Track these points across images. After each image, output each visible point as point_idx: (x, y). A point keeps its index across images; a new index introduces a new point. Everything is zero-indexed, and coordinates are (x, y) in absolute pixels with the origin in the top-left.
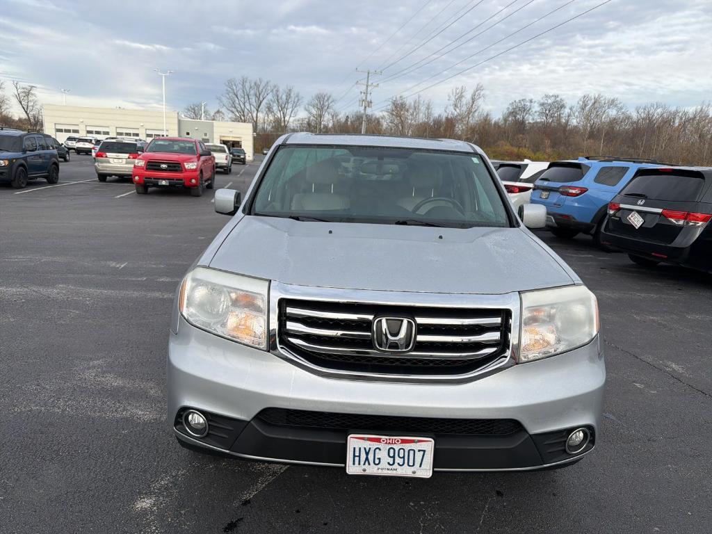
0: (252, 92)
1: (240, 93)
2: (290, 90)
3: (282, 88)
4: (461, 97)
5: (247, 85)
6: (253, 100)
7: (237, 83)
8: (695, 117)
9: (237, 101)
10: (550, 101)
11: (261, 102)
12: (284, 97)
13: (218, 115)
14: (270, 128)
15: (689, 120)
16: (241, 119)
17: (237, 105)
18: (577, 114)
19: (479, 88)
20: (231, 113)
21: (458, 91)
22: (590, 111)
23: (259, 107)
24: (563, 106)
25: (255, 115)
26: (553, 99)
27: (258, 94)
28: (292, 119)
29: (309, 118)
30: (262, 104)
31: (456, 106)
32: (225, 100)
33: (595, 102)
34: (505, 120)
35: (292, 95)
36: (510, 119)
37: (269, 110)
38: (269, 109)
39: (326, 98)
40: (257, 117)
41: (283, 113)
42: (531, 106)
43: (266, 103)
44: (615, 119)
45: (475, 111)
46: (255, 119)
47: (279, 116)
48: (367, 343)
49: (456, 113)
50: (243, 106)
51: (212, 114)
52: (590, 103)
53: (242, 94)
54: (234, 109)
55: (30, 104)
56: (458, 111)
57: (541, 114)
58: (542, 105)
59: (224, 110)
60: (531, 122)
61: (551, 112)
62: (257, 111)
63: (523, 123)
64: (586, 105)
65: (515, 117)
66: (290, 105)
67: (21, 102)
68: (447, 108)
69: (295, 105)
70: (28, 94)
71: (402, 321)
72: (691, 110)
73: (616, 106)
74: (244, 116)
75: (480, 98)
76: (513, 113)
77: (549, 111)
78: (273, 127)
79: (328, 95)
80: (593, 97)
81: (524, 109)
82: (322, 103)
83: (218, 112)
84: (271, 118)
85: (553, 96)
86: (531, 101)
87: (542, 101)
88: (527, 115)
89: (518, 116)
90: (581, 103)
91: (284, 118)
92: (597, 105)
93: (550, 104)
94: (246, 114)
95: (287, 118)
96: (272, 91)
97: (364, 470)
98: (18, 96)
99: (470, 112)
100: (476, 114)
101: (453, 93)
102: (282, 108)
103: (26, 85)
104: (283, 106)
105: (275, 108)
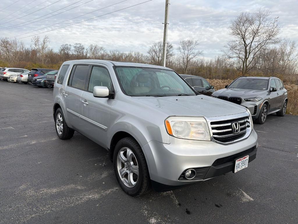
4: (38, 41)
8: (129, 56)
10: (78, 46)
15: (127, 57)
18: (89, 52)
19: (46, 38)
21: (36, 38)
22: (94, 51)
24: (83, 48)
26: (79, 45)
31: (36, 45)
33: (95, 48)
34: (61, 53)
36: (62, 52)
42: (70, 47)
44: (103, 55)
45: (46, 48)
49: (36, 48)
52: (94, 48)
56: (37, 47)
57: (75, 51)
58: (75, 47)
60: (71, 54)
61: (79, 50)
63: (68, 54)
64: (92, 49)
65: (64, 52)
68: (31, 45)
72: (127, 53)
73: (103, 50)
75: (47, 42)
76: (63, 50)
77: (78, 50)
80: (94, 46)
81: (67, 48)
85: (79, 44)
86: (70, 45)
87: (75, 46)
88: (69, 51)
89: (65, 51)
90: (90, 47)
92: (96, 49)
93: (78, 47)
99: (43, 48)
100: (46, 49)
101: (33, 39)
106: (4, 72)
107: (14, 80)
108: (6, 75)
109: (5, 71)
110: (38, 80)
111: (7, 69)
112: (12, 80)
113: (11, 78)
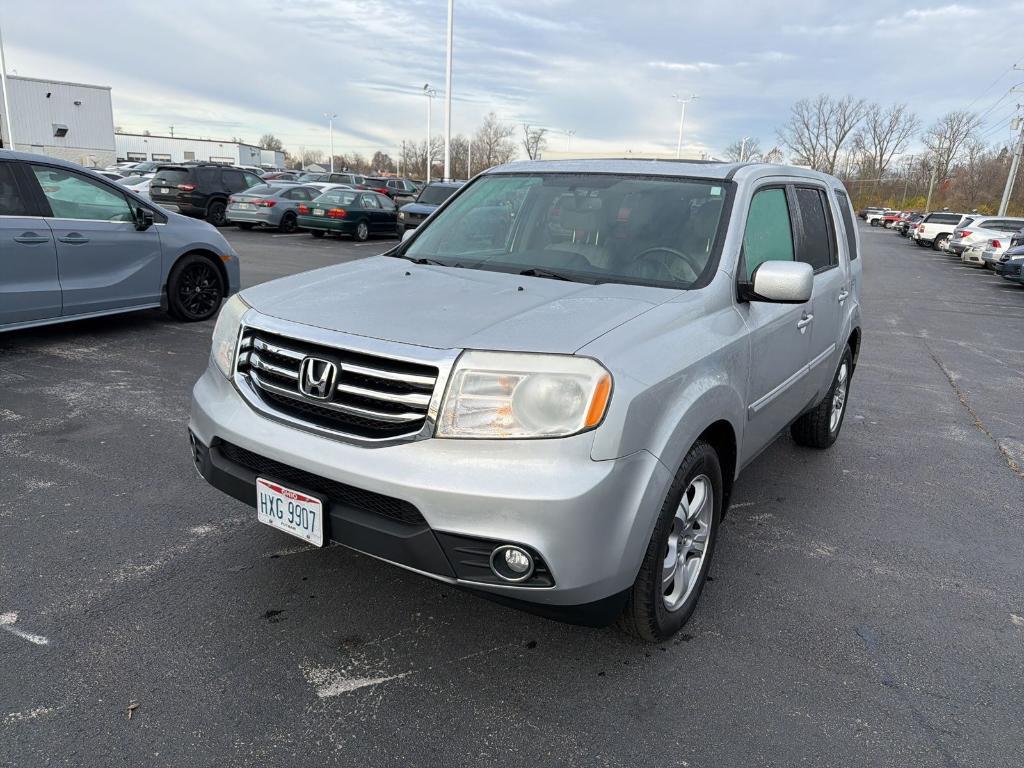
0: (833, 118)
1: (813, 121)
2: (899, 111)
3: (886, 109)
5: (827, 108)
6: (833, 131)
7: (811, 105)
9: (807, 135)
11: (845, 133)
12: (887, 123)
13: (773, 155)
14: (855, 172)
16: (809, 160)
17: (806, 140)
20: (794, 152)
23: (840, 141)
25: (831, 154)
27: (842, 120)
28: (895, 158)
29: (926, 155)
30: (847, 136)
32: (787, 133)
35: (902, 118)
37: (857, 145)
38: (859, 143)
39: (965, 120)
40: (835, 157)
41: (881, 149)
43: (854, 135)
46: (831, 160)
47: (873, 153)
48: (292, 384)
50: (814, 141)
51: (765, 155)
53: (817, 123)
54: (800, 147)
55: (538, 152)
59: (784, 149)
62: (837, 147)
66: (895, 135)
67: (529, 150)
69: (905, 134)
70: (537, 139)
71: (326, 364)
74: (814, 156)
78: (860, 171)
79: (970, 115)
82: (954, 128)
83: (775, 151)
84: (859, 157)
91: (881, 156)
94: (818, 153)
95: (885, 157)
96: (868, 114)
97: (271, 522)
98: (527, 144)
102: (880, 141)
103: (536, 128)
104: (883, 136)
105: (868, 140)
106: (966, 229)
107: (977, 259)
108: (969, 240)
109: (971, 226)
110: (1014, 258)
111: (979, 220)
112: (972, 258)
113: (970, 251)
